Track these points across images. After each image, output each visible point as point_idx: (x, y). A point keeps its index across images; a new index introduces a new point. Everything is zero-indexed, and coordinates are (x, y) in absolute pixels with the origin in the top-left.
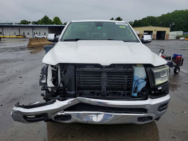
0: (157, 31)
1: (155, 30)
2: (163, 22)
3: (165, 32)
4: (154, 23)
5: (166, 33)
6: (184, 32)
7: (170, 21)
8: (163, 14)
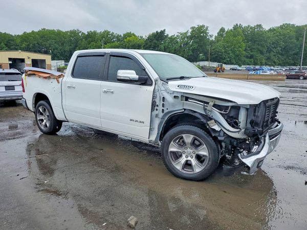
0: (32, 60)
1: (29, 58)
2: (29, 45)
3: (44, 61)
4: (12, 46)
5: (47, 63)
6: (65, 62)
7: (37, 43)
8: (25, 32)
